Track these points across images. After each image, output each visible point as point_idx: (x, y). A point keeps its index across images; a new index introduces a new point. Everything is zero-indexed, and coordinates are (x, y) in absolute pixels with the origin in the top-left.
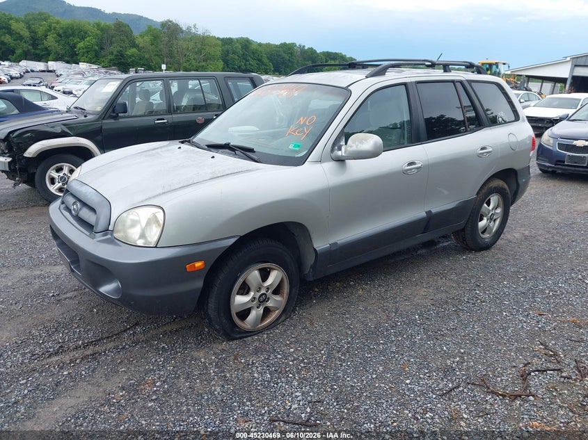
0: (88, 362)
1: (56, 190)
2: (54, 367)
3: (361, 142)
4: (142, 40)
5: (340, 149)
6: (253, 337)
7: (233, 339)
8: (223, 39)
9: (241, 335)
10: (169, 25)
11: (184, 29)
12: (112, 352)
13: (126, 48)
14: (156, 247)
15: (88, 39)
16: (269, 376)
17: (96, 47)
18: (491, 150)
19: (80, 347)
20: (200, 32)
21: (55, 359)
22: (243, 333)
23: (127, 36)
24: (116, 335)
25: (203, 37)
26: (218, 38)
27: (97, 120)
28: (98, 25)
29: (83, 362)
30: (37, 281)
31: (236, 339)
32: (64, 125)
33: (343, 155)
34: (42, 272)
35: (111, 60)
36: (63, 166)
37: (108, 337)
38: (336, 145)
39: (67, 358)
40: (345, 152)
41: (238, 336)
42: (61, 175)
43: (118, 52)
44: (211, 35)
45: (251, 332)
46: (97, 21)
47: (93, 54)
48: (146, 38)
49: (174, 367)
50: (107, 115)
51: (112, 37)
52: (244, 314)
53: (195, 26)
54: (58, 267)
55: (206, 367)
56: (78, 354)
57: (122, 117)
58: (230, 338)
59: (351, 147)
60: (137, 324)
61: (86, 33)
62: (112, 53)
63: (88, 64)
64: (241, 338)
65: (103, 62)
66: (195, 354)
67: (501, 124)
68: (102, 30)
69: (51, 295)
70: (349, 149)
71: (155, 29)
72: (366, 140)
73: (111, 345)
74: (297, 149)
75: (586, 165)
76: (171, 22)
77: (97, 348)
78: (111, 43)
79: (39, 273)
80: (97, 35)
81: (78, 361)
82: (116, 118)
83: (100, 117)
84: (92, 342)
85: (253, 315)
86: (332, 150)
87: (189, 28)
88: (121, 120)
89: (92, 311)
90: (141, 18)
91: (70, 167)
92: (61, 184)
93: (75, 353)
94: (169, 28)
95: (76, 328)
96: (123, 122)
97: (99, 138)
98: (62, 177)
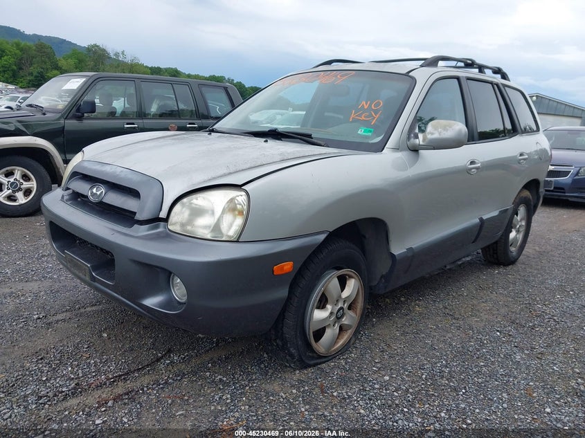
0: (125, 404)
1: (4, 198)
2: (77, 414)
3: (445, 128)
4: (65, 63)
5: (417, 137)
6: (328, 363)
7: (306, 366)
8: (152, 67)
9: (315, 361)
10: (96, 50)
11: (112, 55)
12: (153, 389)
13: (47, 69)
14: (237, 241)
15: (5, 58)
16: (380, 412)
17: (15, 68)
18: (527, 157)
19: (105, 384)
20: (128, 59)
21: (73, 402)
22: (317, 359)
23: (49, 58)
24: (148, 366)
25: (132, 64)
26: (147, 67)
27: (59, 119)
28: (18, 45)
29: (116, 405)
30: (9, 300)
31: (310, 366)
32: (19, 122)
33: (421, 143)
34: (13, 290)
35: (30, 81)
36: (14, 170)
37: (139, 369)
38: (411, 133)
39: (91, 399)
40: (424, 140)
41: (312, 362)
42: (12, 180)
43: (38, 72)
44: (140, 63)
45: (325, 357)
46: (16, 40)
47: (11, 74)
48: (69, 60)
49: (250, 407)
50: (71, 115)
51: (33, 57)
52: (319, 334)
53: (123, 53)
54: (31, 284)
55: (291, 404)
56: (105, 393)
57: (89, 118)
58: (304, 366)
59: (432, 134)
60: (169, 351)
61: (4, 51)
62: (31, 74)
63: (4, 84)
64: (314, 365)
65: (21, 82)
66: (269, 387)
67: (528, 132)
68: (22, 50)
69: (36, 317)
70: (429, 137)
71: (80, 53)
72: (450, 127)
73: (146, 380)
74: (370, 134)
75: (552, 189)
76: (98, 46)
77: (130, 385)
78: (31, 64)
79: (7, 290)
80: (16, 54)
81: (110, 404)
82: (80, 118)
83: (62, 116)
84: (120, 376)
85: (329, 334)
86: (409, 138)
87: (117, 54)
88: (85, 122)
89: (101, 336)
90: (63, 41)
91: (23, 171)
92: (10, 191)
93: (99, 392)
94: (95, 52)
95: (88, 358)
96: (89, 124)
97: (60, 140)
98: (13, 183)
